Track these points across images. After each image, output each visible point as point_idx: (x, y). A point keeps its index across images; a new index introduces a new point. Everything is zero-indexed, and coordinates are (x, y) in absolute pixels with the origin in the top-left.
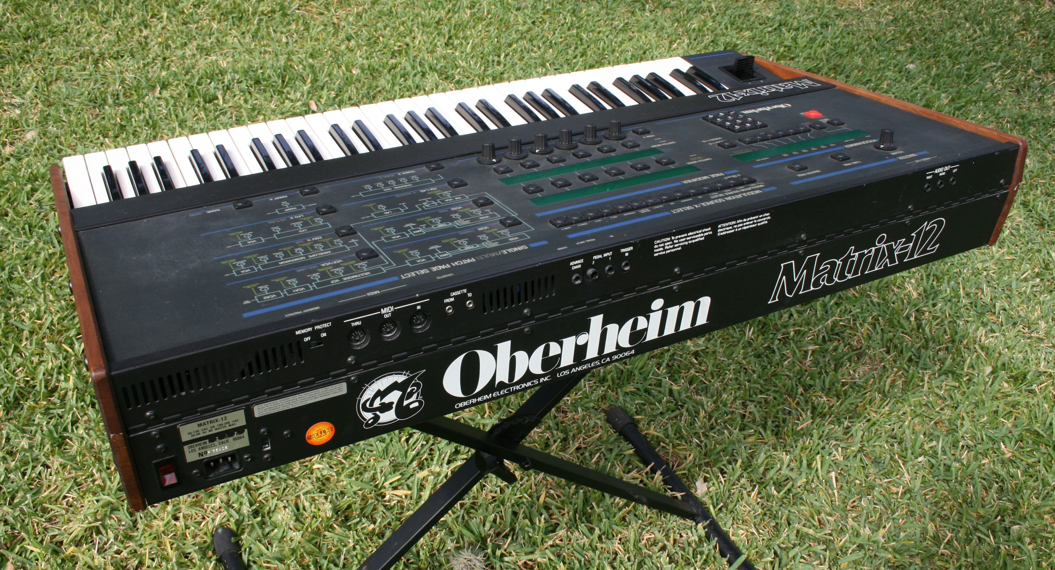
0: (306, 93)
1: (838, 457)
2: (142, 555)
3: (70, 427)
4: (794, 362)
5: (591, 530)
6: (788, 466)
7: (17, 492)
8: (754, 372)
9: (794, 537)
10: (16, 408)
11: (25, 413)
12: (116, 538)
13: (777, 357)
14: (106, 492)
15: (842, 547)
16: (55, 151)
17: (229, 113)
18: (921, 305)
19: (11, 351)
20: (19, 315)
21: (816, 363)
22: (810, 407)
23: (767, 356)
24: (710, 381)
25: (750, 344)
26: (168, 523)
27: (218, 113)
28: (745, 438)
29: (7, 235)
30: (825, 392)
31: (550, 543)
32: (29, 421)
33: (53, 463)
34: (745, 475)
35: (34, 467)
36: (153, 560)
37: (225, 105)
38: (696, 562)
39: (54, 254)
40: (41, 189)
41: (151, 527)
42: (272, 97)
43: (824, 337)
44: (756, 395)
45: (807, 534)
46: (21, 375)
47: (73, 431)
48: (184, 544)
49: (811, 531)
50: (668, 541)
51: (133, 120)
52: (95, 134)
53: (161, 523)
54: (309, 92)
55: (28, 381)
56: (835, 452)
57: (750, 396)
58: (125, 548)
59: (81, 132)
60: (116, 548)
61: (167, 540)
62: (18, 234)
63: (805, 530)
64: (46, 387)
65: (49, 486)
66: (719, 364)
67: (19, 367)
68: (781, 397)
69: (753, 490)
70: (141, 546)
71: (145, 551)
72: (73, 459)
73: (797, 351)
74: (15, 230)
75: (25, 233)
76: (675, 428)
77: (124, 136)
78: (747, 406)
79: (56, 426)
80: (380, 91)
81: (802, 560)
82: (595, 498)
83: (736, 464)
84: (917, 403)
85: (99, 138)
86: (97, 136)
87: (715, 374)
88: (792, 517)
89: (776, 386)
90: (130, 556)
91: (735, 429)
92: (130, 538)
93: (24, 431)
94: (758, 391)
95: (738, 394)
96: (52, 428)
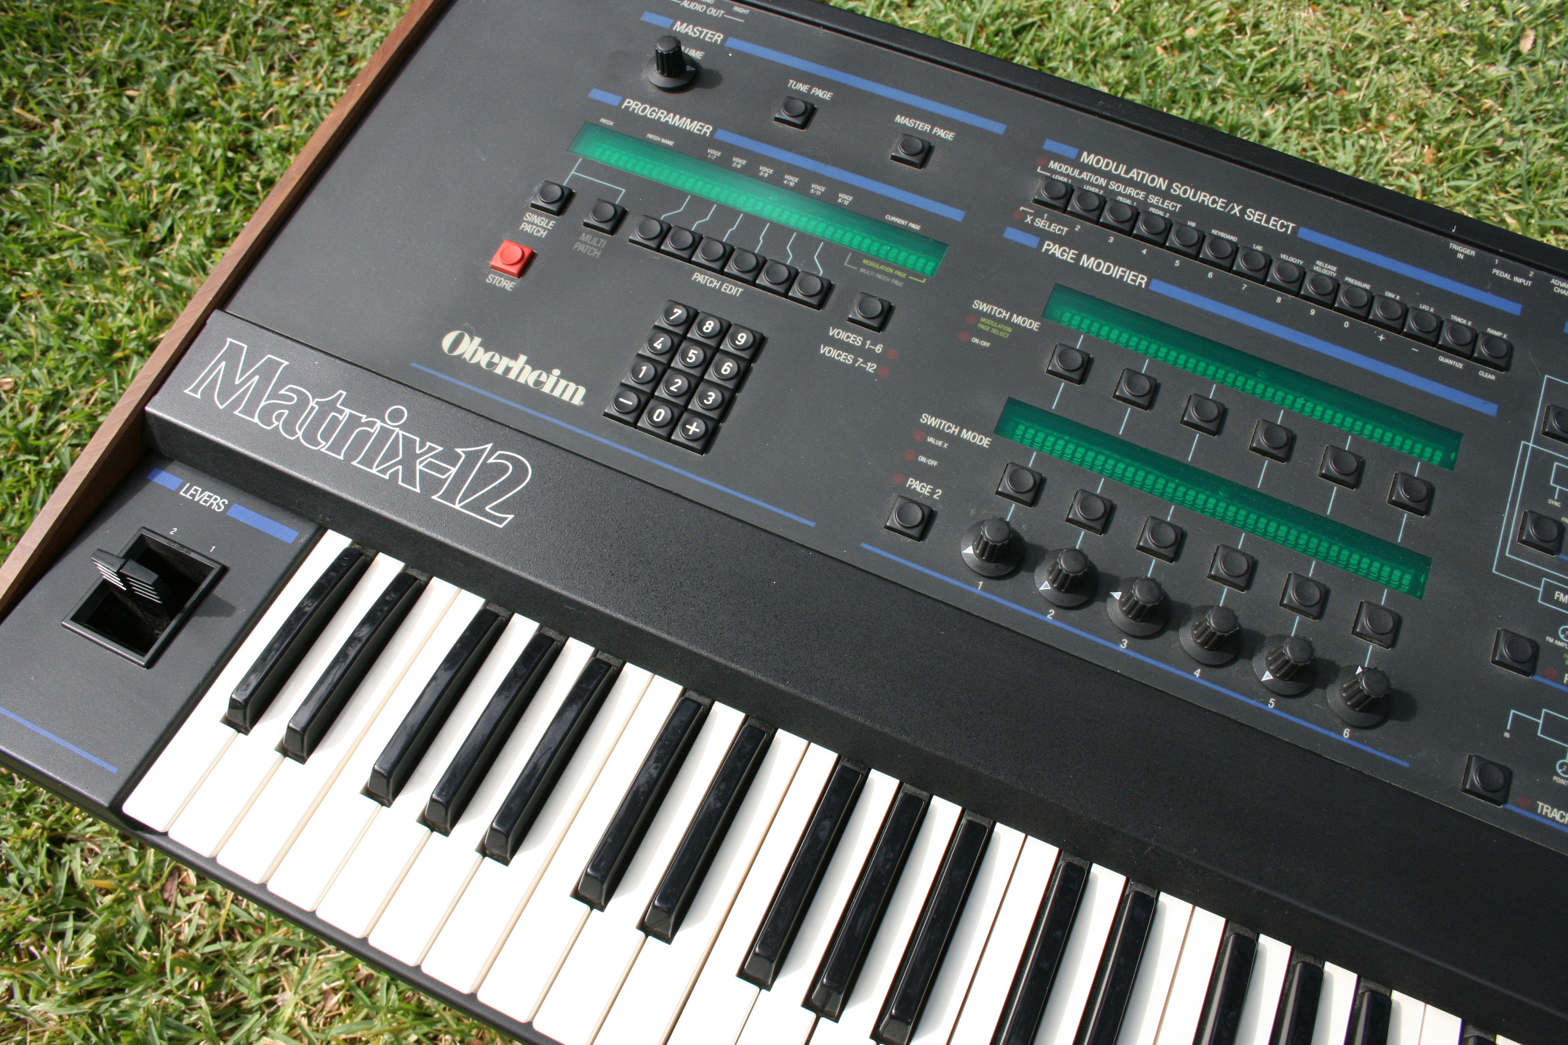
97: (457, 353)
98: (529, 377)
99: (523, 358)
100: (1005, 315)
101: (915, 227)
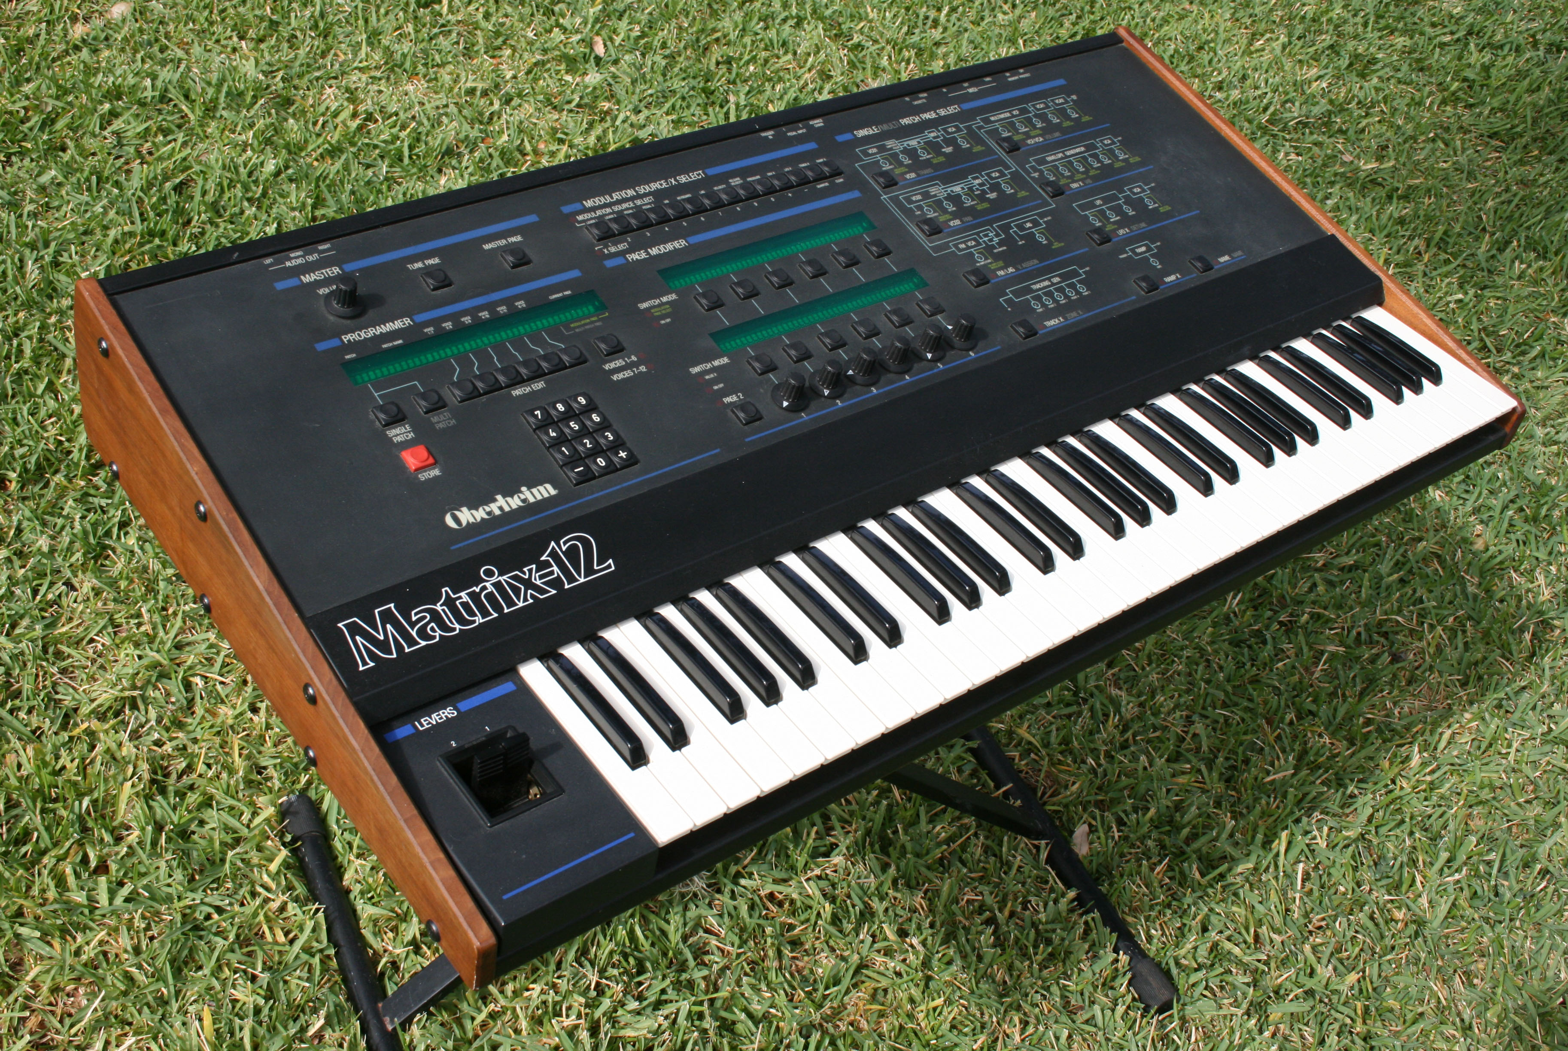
0: (591, 21)
1: (1319, 840)
2: (193, 755)
3: (115, 530)
4: (1294, 667)
5: (885, 867)
6: (1231, 835)
7: (22, 617)
8: (1221, 668)
9: (1206, 954)
10: (36, 483)
11: (50, 494)
12: (159, 721)
13: (1267, 652)
14: (155, 646)
15: (1280, 986)
16: (156, 48)
17: (454, 35)
18: (1552, 614)
19: (41, 387)
20: (62, 329)
21: (1331, 675)
22: (1297, 747)
23: (1250, 647)
24: (1143, 669)
25: (1228, 619)
26: (241, 714)
27: (436, 30)
28: (1174, 776)
29: (60, 185)
30: (1331, 729)
31: (817, 872)
32: (55, 508)
33: (82, 582)
34: (1154, 835)
35: (52, 584)
36: (209, 766)
37: (450, 17)
38: (1036, 954)
39: (131, 234)
40: (126, 115)
41: (214, 715)
42: (532, 15)
43: (1359, 634)
44: (1215, 708)
45: (1229, 953)
46: (53, 431)
47: (119, 537)
48: (260, 753)
49: (1236, 951)
50: (1001, 910)
51: (293, 15)
52: (225, 29)
53: (231, 713)
54: (597, 20)
55: (61, 443)
56: (1315, 833)
57: (1204, 708)
58: (171, 739)
59: (202, 20)
60: (156, 736)
61: (236, 742)
62: (78, 189)
63: (1228, 945)
64: (88, 458)
65: (71, 619)
66: (1165, 643)
67: (50, 417)
68: (1254, 721)
69: (1160, 862)
70: (195, 741)
71: (200, 750)
72: (113, 583)
73: (1305, 649)
74: (74, 180)
75: (89, 189)
76: (1063, 732)
77: (273, 41)
78: (1193, 723)
79: (95, 525)
80: (717, 40)
81: (1206, 993)
82: (904, 818)
83: (1144, 815)
84: (1486, 782)
85: (230, 38)
86: (228, 33)
87: (1154, 658)
88: (1214, 919)
89: (1251, 700)
90: (176, 753)
91: (1161, 757)
92: (180, 725)
93: (44, 524)
94: (1218, 704)
95: (1182, 700)
96: (89, 528)
97: (464, 523)
98: (515, 502)
99: (499, 497)
100: (657, 302)
101: (568, 293)
